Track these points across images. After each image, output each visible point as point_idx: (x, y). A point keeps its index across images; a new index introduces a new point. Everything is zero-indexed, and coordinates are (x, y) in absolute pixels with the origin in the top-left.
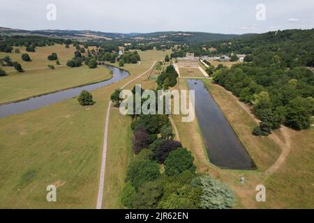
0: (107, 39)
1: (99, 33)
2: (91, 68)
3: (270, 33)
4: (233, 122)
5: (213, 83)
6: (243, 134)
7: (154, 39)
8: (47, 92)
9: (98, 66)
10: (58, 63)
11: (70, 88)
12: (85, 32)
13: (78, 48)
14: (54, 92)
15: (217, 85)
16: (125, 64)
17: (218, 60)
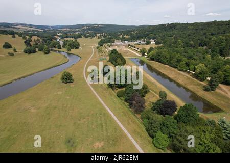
0: (39, 30)
1: (31, 26)
2: (46, 53)
3: (163, 25)
4: (185, 84)
5: (149, 60)
6: (198, 91)
7: (78, 30)
8: (25, 75)
9: (51, 52)
10: (15, 51)
11: (41, 71)
12: (17, 24)
13: (24, 38)
14: (30, 75)
15: (153, 61)
16: (71, 50)
17: (138, 44)
